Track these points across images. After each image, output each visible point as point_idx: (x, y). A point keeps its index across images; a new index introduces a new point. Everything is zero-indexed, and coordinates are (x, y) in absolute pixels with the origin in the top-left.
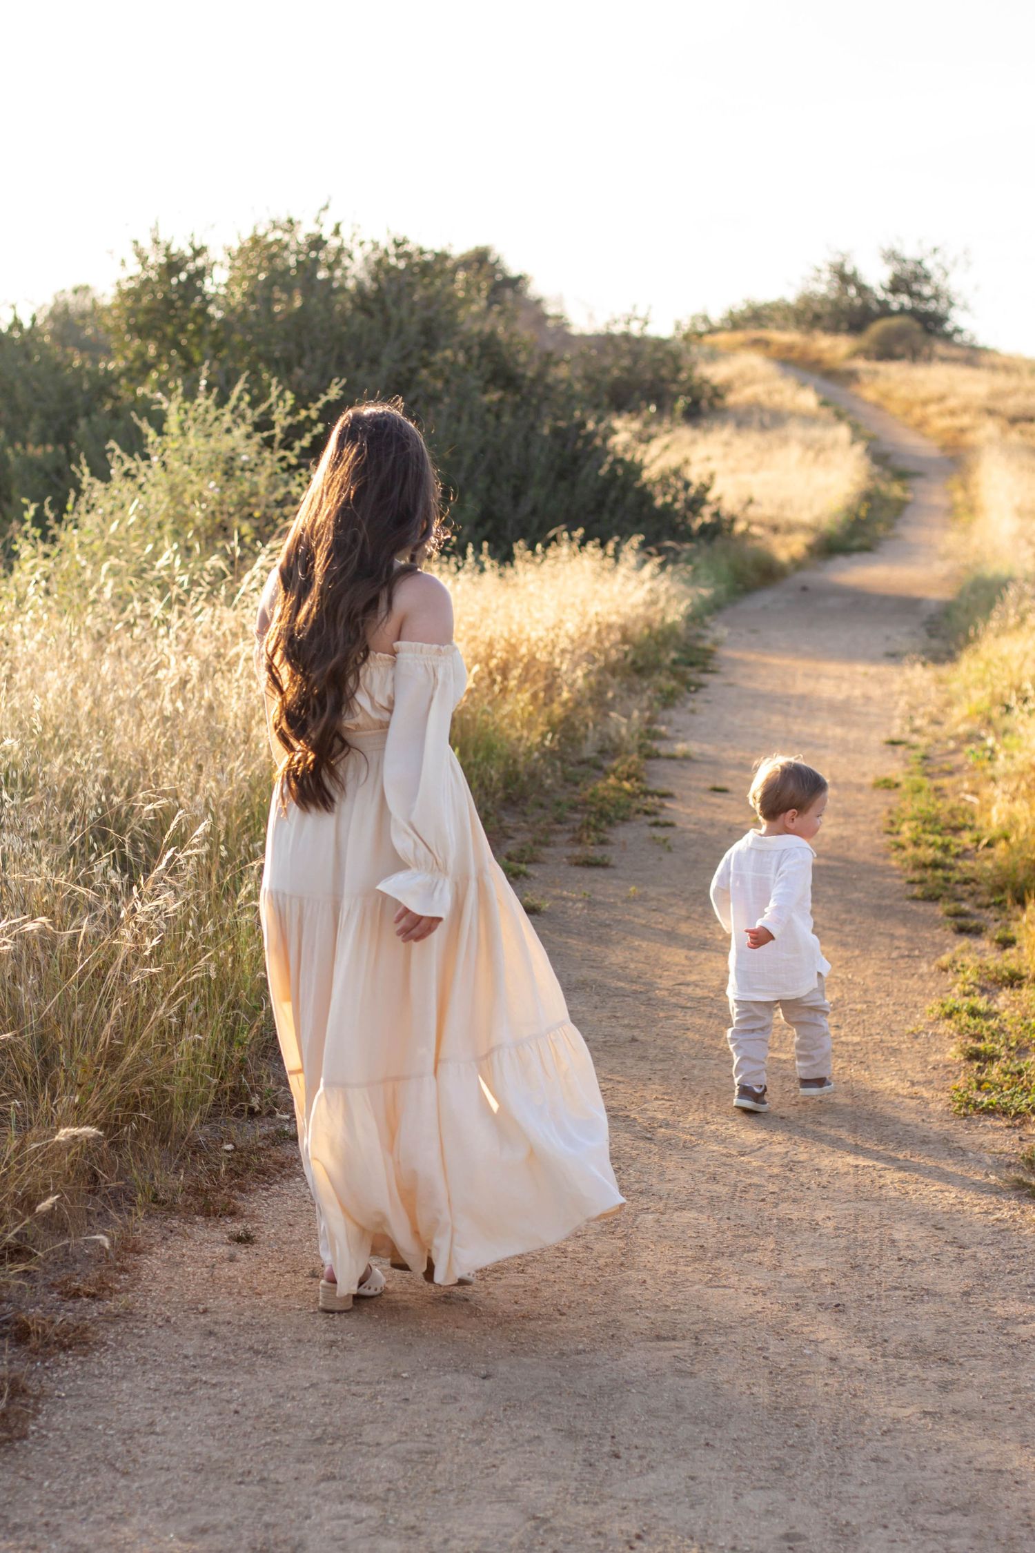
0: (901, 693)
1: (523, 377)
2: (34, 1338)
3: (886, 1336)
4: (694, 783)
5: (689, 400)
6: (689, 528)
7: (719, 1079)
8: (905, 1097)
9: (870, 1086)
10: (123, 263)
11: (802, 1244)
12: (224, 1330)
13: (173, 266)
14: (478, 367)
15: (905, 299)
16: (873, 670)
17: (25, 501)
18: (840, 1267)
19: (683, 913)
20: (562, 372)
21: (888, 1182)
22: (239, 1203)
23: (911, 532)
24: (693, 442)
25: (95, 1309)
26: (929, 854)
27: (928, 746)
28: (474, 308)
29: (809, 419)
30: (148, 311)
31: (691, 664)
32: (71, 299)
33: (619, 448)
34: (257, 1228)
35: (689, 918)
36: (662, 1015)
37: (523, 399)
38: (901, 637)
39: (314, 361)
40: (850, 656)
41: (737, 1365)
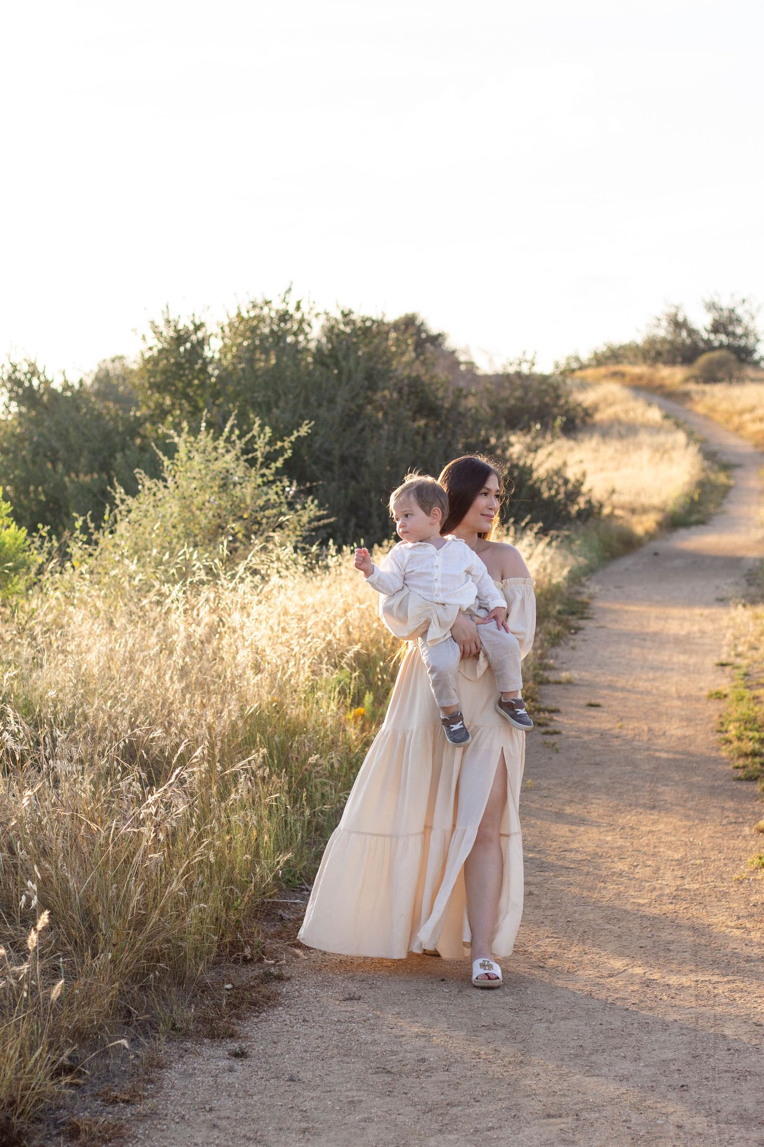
0: (728, 627)
1: (442, 407)
2: (83, 1135)
3: (719, 1107)
4: (575, 701)
5: (564, 419)
6: (569, 513)
7: (594, 920)
8: (733, 927)
9: (707, 921)
10: (144, 338)
11: (656, 1041)
12: (225, 1123)
13: (180, 338)
14: (408, 401)
15: (723, 338)
16: (707, 612)
17: (75, 515)
18: (684, 1057)
19: (568, 797)
20: (471, 402)
21: (721, 991)
22: (237, 1028)
23: (734, 509)
24: (571, 449)
25: (129, 1111)
26: (749, 746)
27: (749, 666)
28: (405, 359)
29: (655, 429)
30: (164, 372)
31: (573, 613)
32: (110, 366)
33: (515, 456)
34: (250, 1046)
35: (571, 801)
36: (552, 874)
37: (441, 424)
38: (726, 586)
39: (287, 403)
40: (690, 602)
41: (607, 1134)
